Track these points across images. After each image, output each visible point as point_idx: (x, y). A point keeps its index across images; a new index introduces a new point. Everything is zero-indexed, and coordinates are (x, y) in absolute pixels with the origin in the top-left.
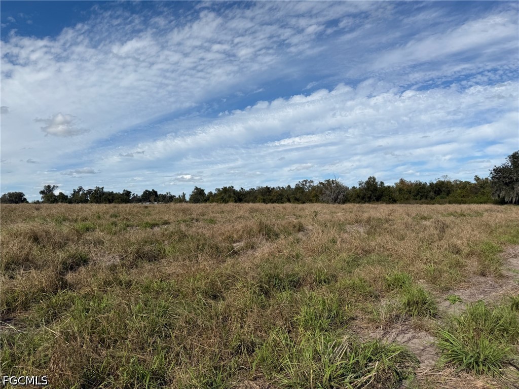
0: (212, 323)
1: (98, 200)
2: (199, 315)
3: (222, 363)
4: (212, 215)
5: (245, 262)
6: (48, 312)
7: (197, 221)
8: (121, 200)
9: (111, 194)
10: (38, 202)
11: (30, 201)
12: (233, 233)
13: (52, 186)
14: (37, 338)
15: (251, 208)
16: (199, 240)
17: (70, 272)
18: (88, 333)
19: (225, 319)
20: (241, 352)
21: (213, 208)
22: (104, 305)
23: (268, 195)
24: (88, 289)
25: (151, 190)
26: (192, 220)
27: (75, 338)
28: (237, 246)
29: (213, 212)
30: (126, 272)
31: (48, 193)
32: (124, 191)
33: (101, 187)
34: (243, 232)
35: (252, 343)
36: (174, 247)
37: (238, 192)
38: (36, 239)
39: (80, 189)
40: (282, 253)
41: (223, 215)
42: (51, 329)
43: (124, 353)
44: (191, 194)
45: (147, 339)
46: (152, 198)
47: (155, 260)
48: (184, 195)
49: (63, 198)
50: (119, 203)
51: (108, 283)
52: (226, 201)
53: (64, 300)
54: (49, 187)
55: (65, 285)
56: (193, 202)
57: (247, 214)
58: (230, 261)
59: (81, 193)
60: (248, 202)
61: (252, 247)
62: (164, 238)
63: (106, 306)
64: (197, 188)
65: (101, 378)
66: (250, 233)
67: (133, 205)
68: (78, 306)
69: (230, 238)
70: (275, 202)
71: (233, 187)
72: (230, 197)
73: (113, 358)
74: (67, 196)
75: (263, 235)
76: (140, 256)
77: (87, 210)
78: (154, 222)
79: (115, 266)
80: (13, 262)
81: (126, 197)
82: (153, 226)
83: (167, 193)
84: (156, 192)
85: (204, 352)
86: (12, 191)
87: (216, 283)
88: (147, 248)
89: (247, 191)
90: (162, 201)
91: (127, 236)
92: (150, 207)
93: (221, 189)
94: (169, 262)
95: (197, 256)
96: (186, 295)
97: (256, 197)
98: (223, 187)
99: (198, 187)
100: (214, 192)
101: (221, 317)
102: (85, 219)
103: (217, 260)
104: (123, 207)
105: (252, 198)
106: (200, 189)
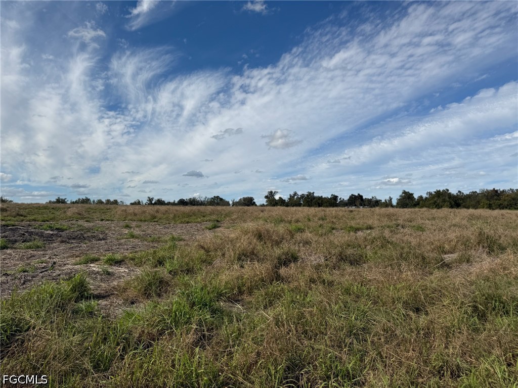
0: (411, 336)
1: (310, 204)
2: (398, 326)
3: (420, 380)
4: (421, 222)
5: (457, 277)
6: (266, 299)
7: (403, 227)
8: (329, 204)
9: (320, 198)
10: (263, 205)
11: (258, 204)
12: (444, 243)
13: (273, 191)
14: (256, 319)
15: (470, 215)
16: (403, 248)
17: (283, 267)
18: (294, 323)
19: (427, 335)
20: (443, 374)
21: (422, 214)
22: (308, 300)
23: (496, 200)
24: (296, 284)
25: (357, 195)
26: (397, 227)
27: (283, 325)
28: (448, 258)
29: (422, 218)
30: (330, 273)
31: (270, 197)
32: (332, 195)
33: (312, 192)
34: (457, 242)
35: (458, 366)
36: (376, 253)
37: (454, 196)
38: (260, 236)
39: (295, 194)
40: (508, 271)
41: (434, 222)
42: (266, 313)
43: (322, 347)
44: (399, 198)
45: (345, 339)
46: (358, 203)
47: (357, 264)
48: (391, 199)
49: (281, 202)
50: (327, 206)
51: (312, 281)
52: (439, 206)
53: (277, 290)
54: (271, 192)
55: (278, 278)
56: (400, 207)
57: (465, 222)
58: (438, 274)
59: (296, 197)
60: (468, 208)
61: (468, 261)
62: (366, 243)
63: (310, 301)
64: (404, 192)
65: (302, 364)
66: (466, 244)
67: (339, 208)
68: (287, 297)
69: (440, 248)
70: (506, 208)
71: (448, 190)
72: (444, 201)
73: (313, 349)
74: (285, 200)
75: (483, 247)
76: (342, 258)
77: (299, 213)
78: (358, 226)
79: (320, 266)
80: (243, 255)
81: (333, 202)
82: (357, 230)
83: (373, 197)
84: (361, 197)
85: (401, 363)
86: (246, 196)
87: (420, 296)
88: (350, 251)
89: (467, 195)
90: (368, 206)
91: (332, 238)
92: (355, 211)
93: (433, 193)
94: (370, 267)
95: (400, 265)
96: (386, 303)
97: (478, 202)
98: (435, 191)
99: (407, 191)
100: (425, 196)
101: (422, 332)
102: (297, 221)
103: (423, 271)
104: (329, 211)
105: (473, 203)
106: (408, 192)
